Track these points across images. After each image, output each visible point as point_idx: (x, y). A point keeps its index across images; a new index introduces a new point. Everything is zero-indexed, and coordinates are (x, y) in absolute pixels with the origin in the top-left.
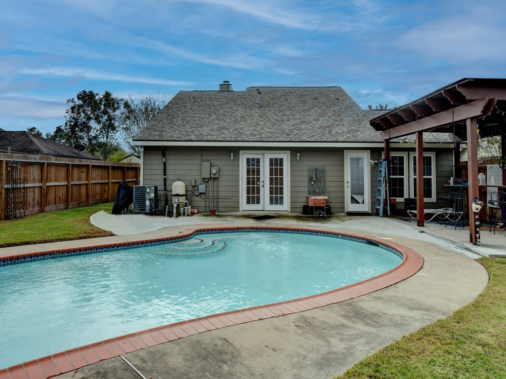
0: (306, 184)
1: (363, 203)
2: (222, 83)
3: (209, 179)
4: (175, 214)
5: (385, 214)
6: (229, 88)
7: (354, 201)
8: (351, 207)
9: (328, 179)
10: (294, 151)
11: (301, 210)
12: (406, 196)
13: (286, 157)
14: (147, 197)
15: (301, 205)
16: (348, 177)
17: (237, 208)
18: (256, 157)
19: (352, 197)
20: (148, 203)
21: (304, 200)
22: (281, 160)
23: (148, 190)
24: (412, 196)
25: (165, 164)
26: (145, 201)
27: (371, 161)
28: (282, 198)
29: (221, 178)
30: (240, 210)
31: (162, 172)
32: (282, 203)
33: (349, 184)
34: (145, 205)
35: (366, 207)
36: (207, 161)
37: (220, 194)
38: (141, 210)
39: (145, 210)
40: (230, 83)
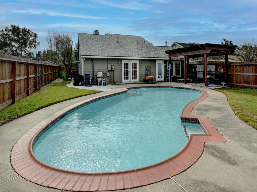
0: (144, 72)
1: (161, 78)
2: (95, 31)
3: (111, 71)
4: (102, 84)
5: (170, 81)
6: (98, 33)
7: (159, 77)
8: (158, 79)
9: (151, 70)
10: (141, 60)
11: (143, 81)
12: (173, 75)
13: (138, 63)
14: (90, 78)
15: (143, 79)
16: (157, 70)
17: (121, 81)
18: (127, 62)
19: (158, 76)
20: (90, 81)
21: (144, 77)
22: (136, 63)
23: (91, 76)
24: (175, 75)
25: (93, 65)
26: (90, 80)
27: (164, 64)
28: (136, 77)
29: (115, 70)
30: (122, 82)
31: (92, 68)
32: (136, 79)
33: (157, 72)
34: (89, 82)
35: (162, 79)
36: (110, 64)
37: (115, 76)
38: (87, 84)
39: (89, 83)
40: (98, 31)
